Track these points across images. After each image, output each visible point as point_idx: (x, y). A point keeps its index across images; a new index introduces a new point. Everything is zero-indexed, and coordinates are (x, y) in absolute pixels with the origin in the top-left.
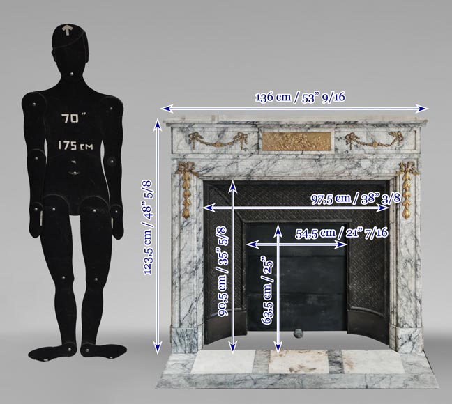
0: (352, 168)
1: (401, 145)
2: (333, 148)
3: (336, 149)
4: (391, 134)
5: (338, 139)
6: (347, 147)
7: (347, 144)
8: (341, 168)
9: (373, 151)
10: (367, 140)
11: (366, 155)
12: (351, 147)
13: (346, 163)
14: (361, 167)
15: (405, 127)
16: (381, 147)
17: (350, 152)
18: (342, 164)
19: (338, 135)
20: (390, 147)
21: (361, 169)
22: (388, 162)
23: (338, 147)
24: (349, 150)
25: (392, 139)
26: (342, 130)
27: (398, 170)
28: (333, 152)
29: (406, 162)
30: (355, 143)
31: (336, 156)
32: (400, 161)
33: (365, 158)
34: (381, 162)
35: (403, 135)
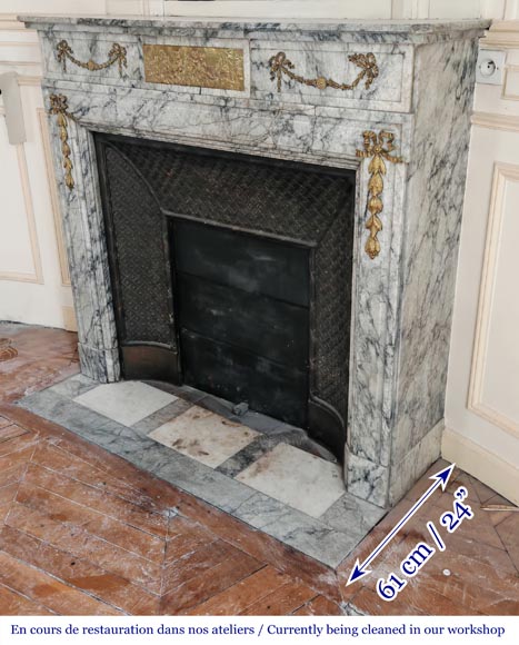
0: (277, 133)
1: (372, 87)
2: (247, 84)
3: (254, 89)
4: (354, 58)
5: (257, 65)
6: (271, 86)
7: (273, 79)
8: (260, 131)
9: (317, 100)
10: (308, 72)
11: (302, 107)
12: (279, 84)
13: (268, 120)
14: (292, 131)
15: (376, 40)
16: (330, 90)
17: (276, 98)
18: (262, 123)
19: (256, 56)
20: (349, 92)
21: (293, 136)
22: (341, 128)
23: (257, 85)
24: (275, 92)
25: (355, 71)
26: (263, 45)
27: (360, 148)
28: (247, 94)
29: (377, 132)
30: (286, 78)
31: (252, 102)
32: (367, 127)
33: (301, 113)
34: (330, 126)
35: (379, 63)
